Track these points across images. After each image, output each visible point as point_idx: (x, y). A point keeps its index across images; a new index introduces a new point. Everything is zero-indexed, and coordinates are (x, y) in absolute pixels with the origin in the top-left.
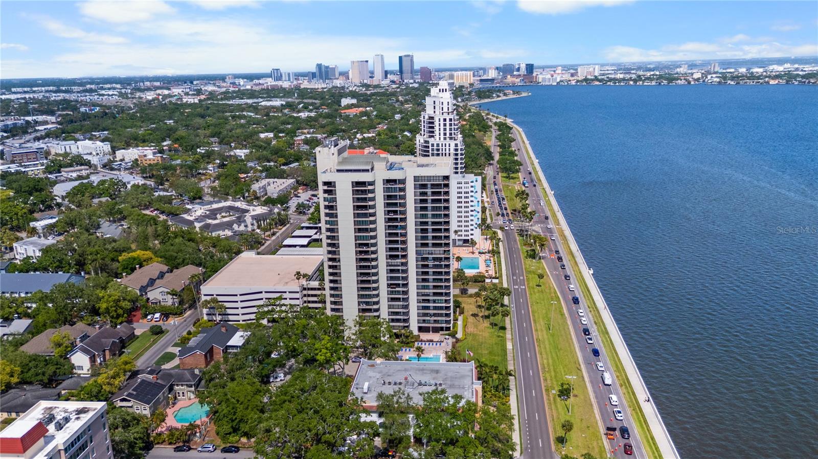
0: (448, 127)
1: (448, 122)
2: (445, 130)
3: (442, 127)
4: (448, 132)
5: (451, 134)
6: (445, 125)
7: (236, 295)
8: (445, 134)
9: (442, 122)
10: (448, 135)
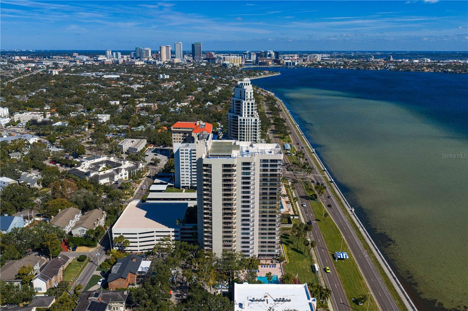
0: (250, 108)
1: (250, 105)
2: (248, 110)
3: (247, 108)
4: (250, 112)
5: (252, 113)
6: (248, 107)
7: (136, 234)
8: (248, 113)
9: (247, 105)
10: (250, 114)
